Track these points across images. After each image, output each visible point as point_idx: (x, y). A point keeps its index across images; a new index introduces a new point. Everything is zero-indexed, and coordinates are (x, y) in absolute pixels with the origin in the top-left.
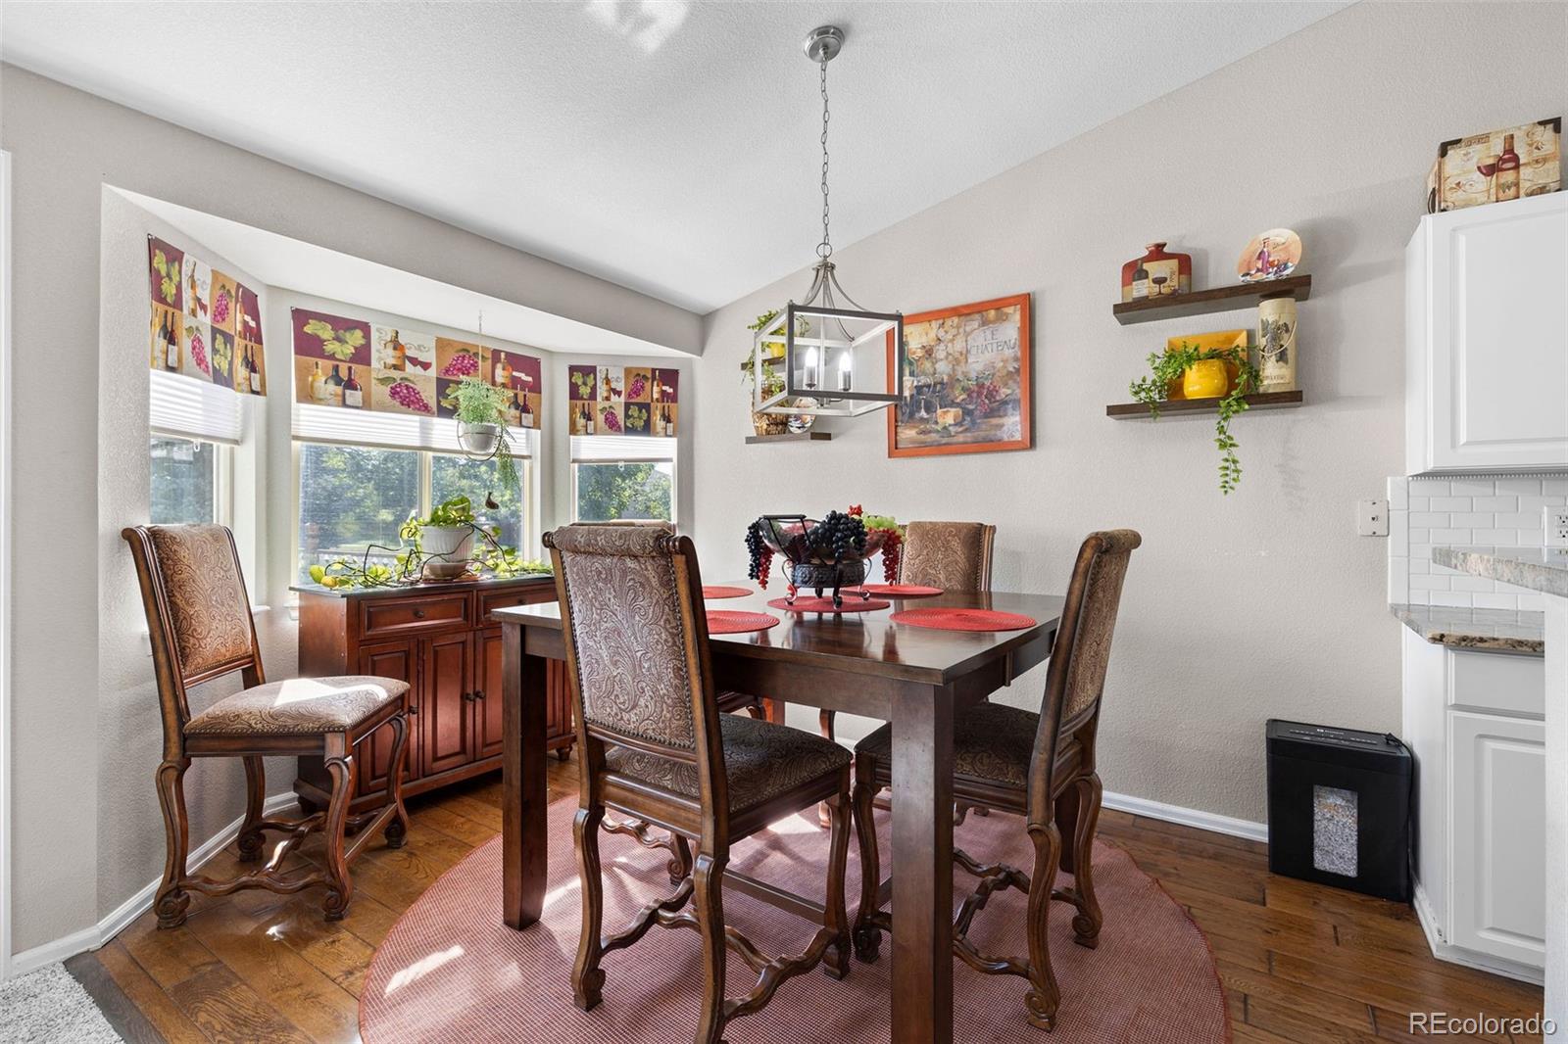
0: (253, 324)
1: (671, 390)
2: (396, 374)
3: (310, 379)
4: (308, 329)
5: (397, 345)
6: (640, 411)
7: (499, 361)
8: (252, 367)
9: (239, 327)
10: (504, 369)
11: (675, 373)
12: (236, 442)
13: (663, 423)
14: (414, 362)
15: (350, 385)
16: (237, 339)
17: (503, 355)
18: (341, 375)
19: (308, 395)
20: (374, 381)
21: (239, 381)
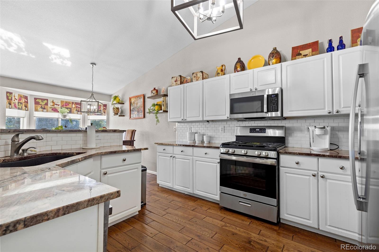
0: (26, 101)
1: (105, 108)
2: (53, 107)
3: (37, 108)
4: (37, 101)
5: (53, 102)
6: (100, 111)
7: (73, 104)
8: (26, 107)
9: (24, 101)
10: (74, 105)
11: (106, 105)
12: (24, 118)
13: (104, 113)
14: (56, 105)
15: (44, 109)
16: (23, 103)
17: (74, 103)
18: (43, 107)
19: (36, 110)
20: (49, 108)
21: (24, 109)
